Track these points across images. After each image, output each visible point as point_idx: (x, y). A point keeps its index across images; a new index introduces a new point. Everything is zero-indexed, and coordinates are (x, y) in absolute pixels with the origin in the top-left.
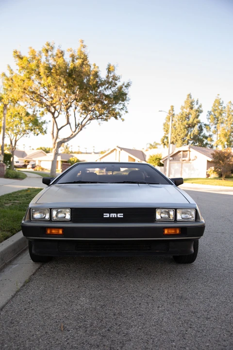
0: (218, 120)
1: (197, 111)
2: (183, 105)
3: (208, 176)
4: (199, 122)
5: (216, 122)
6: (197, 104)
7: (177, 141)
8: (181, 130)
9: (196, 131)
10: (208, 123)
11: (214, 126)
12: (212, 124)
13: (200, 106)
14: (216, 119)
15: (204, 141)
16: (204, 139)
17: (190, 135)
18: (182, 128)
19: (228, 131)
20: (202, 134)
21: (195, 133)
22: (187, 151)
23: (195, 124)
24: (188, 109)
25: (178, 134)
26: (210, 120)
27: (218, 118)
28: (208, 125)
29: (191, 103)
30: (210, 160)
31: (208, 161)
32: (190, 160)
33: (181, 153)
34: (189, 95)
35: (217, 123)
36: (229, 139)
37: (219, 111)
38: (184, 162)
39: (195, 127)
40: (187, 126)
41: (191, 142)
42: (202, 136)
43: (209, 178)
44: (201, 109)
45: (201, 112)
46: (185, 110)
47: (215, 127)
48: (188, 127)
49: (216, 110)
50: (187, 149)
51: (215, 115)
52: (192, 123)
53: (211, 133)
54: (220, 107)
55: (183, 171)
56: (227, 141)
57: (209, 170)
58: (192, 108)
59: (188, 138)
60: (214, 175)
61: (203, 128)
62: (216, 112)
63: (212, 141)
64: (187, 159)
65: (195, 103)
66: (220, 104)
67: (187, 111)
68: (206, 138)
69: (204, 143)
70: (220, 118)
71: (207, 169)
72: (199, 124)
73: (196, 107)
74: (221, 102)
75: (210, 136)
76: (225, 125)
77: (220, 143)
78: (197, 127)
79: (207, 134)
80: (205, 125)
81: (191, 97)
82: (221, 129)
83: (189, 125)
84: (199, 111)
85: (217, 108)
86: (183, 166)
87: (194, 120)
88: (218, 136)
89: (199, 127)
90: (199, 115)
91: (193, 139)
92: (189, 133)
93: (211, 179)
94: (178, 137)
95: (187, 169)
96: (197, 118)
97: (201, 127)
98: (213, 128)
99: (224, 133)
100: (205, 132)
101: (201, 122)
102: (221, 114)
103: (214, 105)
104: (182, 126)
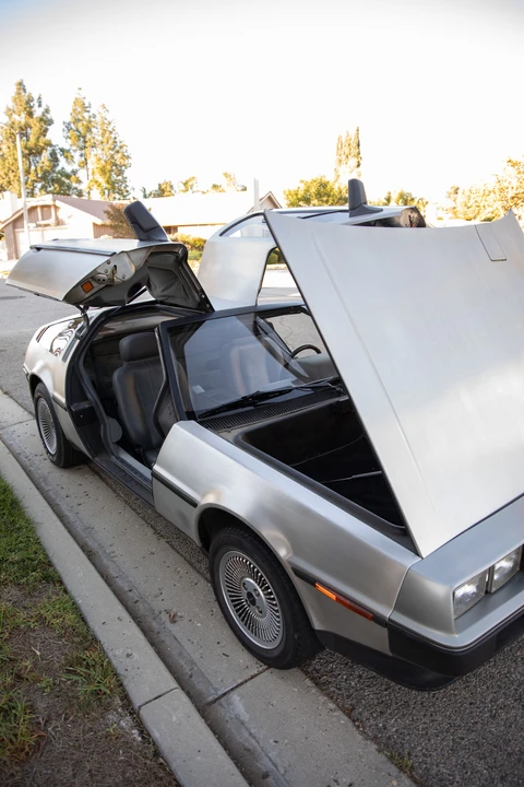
0: (85, 142)
1: (41, 120)
2: (11, 105)
4: (49, 144)
5: (81, 144)
6: (40, 106)
7: (9, 183)
8: (16, 160)
9: (47, 163)
10: (66, 147)
11: (79, 153)
12: (74, 148)
13: (47, 111)
14: (82, 139)
15: (63, 182)
16: (63, 179)
17: (36, 171)
19: (106, 162)
20: (58, 169)
21: (45, 168)
22: (50, 206)
23: (43, 148)
24: (23, 115)
25: (9, 169)
26: (69, 140)
27: (84, 137)
28: (68, 151)
29: (28, 103)
30: (99, 222)
31: (95, 225)
33: (38, 210)
34: (20, 84)
35: (85, 147)
36: (110, 177)
37: (85, 123)
38: (47, 227)
39: (43, 154)
40: (27, 152)
41: (39, 185)
42: (59, 172)
44: (48, 116)
45: (50, 122)
46: (15, 117)
47: (81, 155)
48: (29, 154)
49: (79, 120)
51: (77, 130)
52: (36, 145)
53: (76, 167)
54: (86, 115)
56: (108, 182)
58: (30, 114)
59: (32, 177)
61: (59, 156)
62: (80, 124)
63: (79, 182)
64: (52, 222)
65: (35, 103)
66: (85, 108)
67: (21, 119)
68: (68, 177)
69: (65, 186)
70: (88, 136)
72: (49, 149)
73: (38, 112)
74: (87, 105)
75: (74, 172)
76: (100, 152)
77: (95, 186)
78: (46, 155)
79: (69, 169)
80: (62, 150)
81: (25, 90)
82: (93, 159)
83: (30, 150)
84: (46, 122)
85: (80, 117)
87: (38, 139)
88: (90, 172)
89: (51, 154)
90: (46, 130)
91: (42, 179)
92: (33, 168)
94: (11, 175)
96: (45, 136)
97: (53, 155)
98: (77, 155)
99: (100, 166)
100: (63, 163)
101: (53, 143)
102: (89, 129)
103: (74, 110)
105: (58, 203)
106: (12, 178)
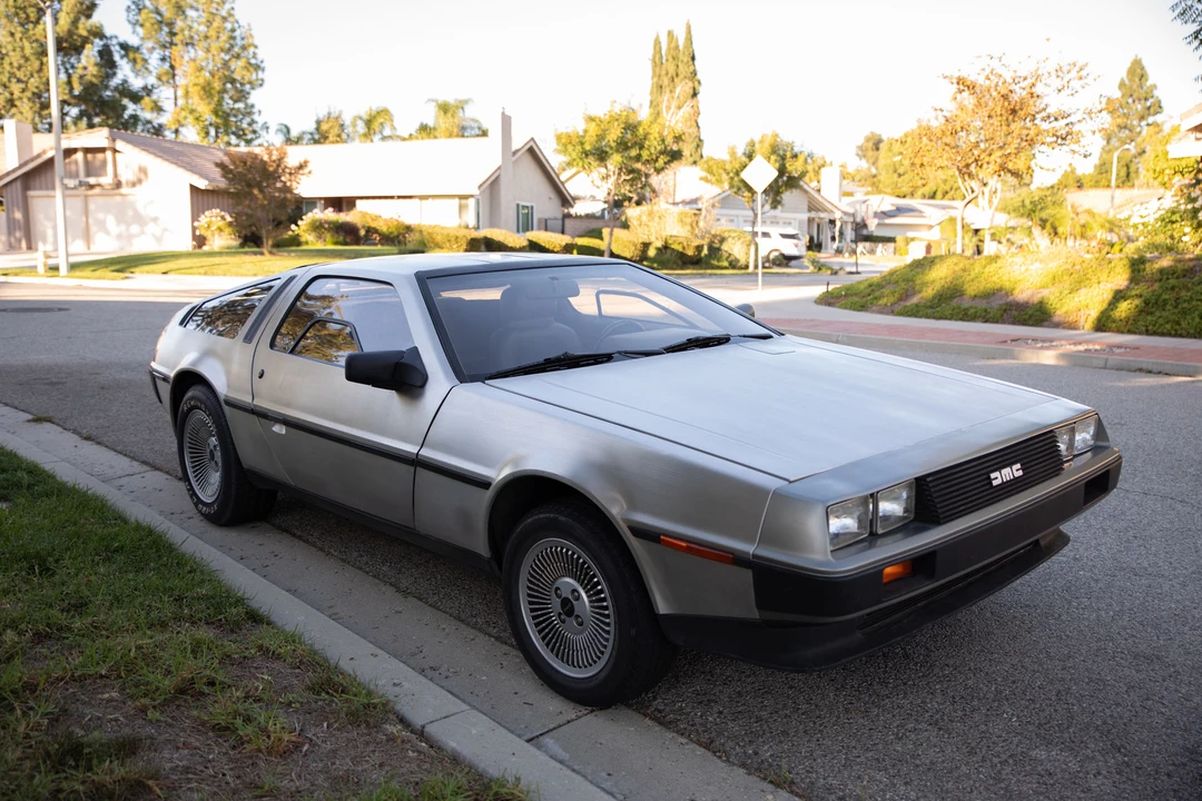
0: (173, 34)
3: (200, 241)
4: (98, 33)
5: (164, 36)
8: (27, 59)
9: (93, 70)
10: (134, 41)
11: (158, 54)
12: (150, 44)
14: (166, 29)
15: (124, 108)
16: (125, 101)
17: (68, 83)
18: (28, 51)
19: (213, 75)
20: (115, 81)
21: (89, 78)
23: (85, 41)
25: (12, 75)
26: (139, 29)
27: (171, 25)
28: (137, 49)
30: (204, 184)
31: (194, 189)
32: (118, 185)
33: (79, 156)
35: (172, 44)
36: (220, 103)
38: (97, 191)
39: (85, 52)
41: (74, 111)
42: (116, 89)
43: (205, 248)
47: (163, 59)
51: (158, 13)
52: (70, 33)
53: (151, 80)
55: (93, 229)
56: (216, 113)
57: (203, 220)
59: (60, 94)
60: (222, 240)
61: (117, 57)
63: (158, 109)
64: (107, 180)
68: (136, 98)
69: (126, 115)
70: (179, 24)
71: (195, 217)
72: (98, 43)
75: (148, 90)
76: (201, 54)
77: (191, 119)
78: (91, 53)
79: (136, 83)
80: (125, 47)
82: (189, 68)
86: (92, 207)
87: (75, 22)
88: (180, 93)
89: (101, 53)
90: (92, 6)
91: (80, 99)
92: (62, 76)
93: (211, 254)
94: (16, 88)
95: (111, 221)
96: (89, 17)
97: (106, 54)
98: (154, 63)
99: (201, 81)
100: (124, 71)
101: (108, 32)
102: (180, 11)
104: (26, 44)
105: (120, 145)
106: (17, 94)
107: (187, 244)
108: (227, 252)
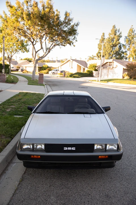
0: (131, 42)
1: (118, 36)
2: (110, 32)
3: (123, 77)
4: (119, 43)
6: (119, 32)
7: (106, 55)
8: (109, 48)
9: (118, 49)
10: (125, 44)
11: (128, 46)
12: (127, 44)
13: (121, 33)
14: (130, 41)
15: (122, 55)
16: (122, 54)
17: (114, 51)
18: (109, 47)
20: (121, 51)
21: (117, 50)
22: (112, 62)
23: (117, 44)
24: (113, 35)
25: (106, 50)
26: (126, 42)
27: (131, 41)
29: (115, 31)
30: (125, 68)
31: (124, 69)
32: (113, 68)
33: (108, 63)
34: (114, 26)
35: (130, 44)
37: (132, 36)
38: (110, 69)
39: (117, 46)
40: (112, 46)
42: (121, 52)
43: (124, 78)
44: (121, 35)
45: (121, 37)
46: (111, 36)
47: (129, 46)
48: (113, 46)
49: (130, 35)
50: (112, 61)
51: (129, 39)
52: (115, 44)
53: (126, 50)
54: (133, 34)
55: (109, 74)
57: (124, 74)
58: (115, 35)
59: (112, 53)
60: (127, 77)
61: (122, 47)
62: (130, 37)
63: (127, 55)
64: (111, 67)
65: (118, 31)
66: (133, 32)
67: (112, 36)
68: (123, 53)
69: (122, 56)
70: (132, 40)
71: (123, 74)
72: (119, 45)
73: (118, 34)
74: (134, 30)
75: (126, 52)
76: (135, 45)
77: (131, 56)
78: (118, 46)
79: (124, 51)
80: (123, 45)
81: (115, 28)
82: (132, 47)
83: (113, 45)
84: (120, 36)
85: (131, 35)
86: (109, 71)
87: (116, 42)
88: (131, 52)
89: (119, 46)
90: (119, 39)
91: (115, 54)
92: (113, 50)
93: (125, 80)
94: (106, 52)
95: (111, 73)
96: (118, 41)
97: (120, 48)
98: (127, 47)
99: (134, 50)
100: (123, 49)
101: (121, 43)
102: (133, 38)
103: (129, 33)
104: (109, 46)
105: (114, 61)
106: (106, 53)
107: (121, 78)
108: (128, 79)
